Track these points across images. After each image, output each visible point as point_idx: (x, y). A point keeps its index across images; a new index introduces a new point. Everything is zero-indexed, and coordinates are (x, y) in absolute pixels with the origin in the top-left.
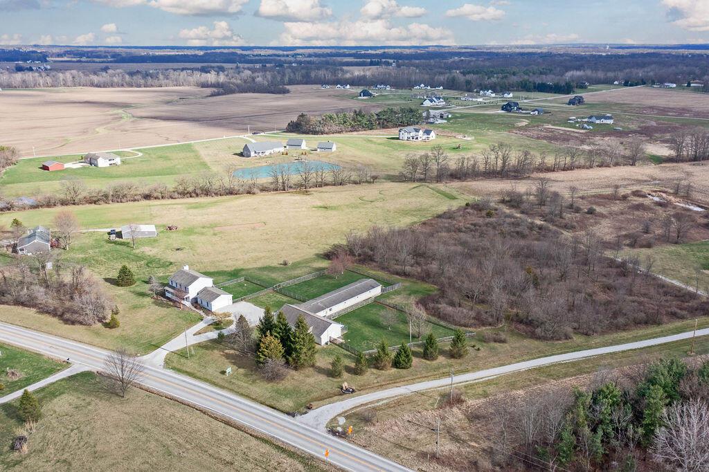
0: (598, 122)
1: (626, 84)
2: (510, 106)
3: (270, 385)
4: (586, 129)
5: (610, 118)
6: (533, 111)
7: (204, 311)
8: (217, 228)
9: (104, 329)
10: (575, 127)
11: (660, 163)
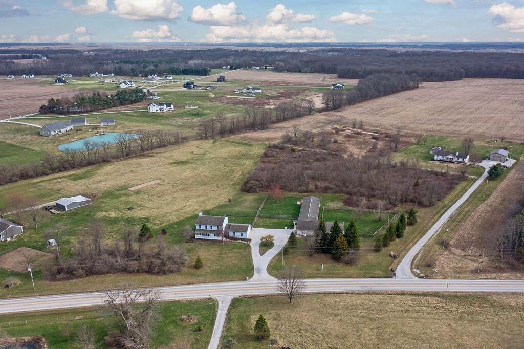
0: (254, 91)
1: (231, 68)
2: (190, 85)
3: (353, 267)
4: (252, 96)
5: (260, 89)
6: (208, 87)
7: (242, 239)
8: (130, 189)
9: (193, 271)
10: (244, 96)
11: (321, 112)
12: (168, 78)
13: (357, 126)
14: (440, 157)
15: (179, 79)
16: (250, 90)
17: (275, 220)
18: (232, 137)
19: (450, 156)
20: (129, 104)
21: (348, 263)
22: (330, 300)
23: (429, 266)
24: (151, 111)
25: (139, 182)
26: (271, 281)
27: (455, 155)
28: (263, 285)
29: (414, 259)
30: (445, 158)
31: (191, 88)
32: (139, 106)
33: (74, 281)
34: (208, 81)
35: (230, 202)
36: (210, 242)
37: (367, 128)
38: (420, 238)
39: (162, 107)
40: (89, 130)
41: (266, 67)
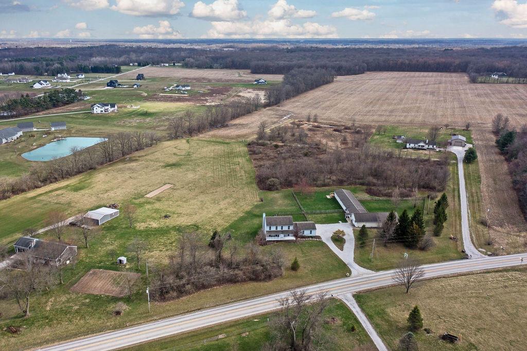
0: (183, 89)
1: (140, 65)
2: (114, 83)
3: (429, 252)
4: (185, 94)
5: (188, 86)
6: (134, 85)
7: (312, 237)
8: (148, 196)
9: (293, 273)
10: (176, 93)
11: (265, 108)
12: (80, 76)
13: (311, 120)
14: (412, 145)
15: (92, 78)
16: (180, 88)
17: (324, 216)
18: (201, 136)
19: (422, 144)
20: (63, 106)
21: (423, 249)
22: (436, 285)
23: (489, 244)
24: (95, 112)
25: (150, 189)
26: (371, 274)
27: (425, 142)
28: (367, 279)
29: (472, 240)
30: (416, 145)
31: (115, 87)
32: (74, 108)
33: (184, 298)
34: (125, 79)
35: (262, 201)
36: (283, 243)
37: (320, 121)
38: (460, 220)
39: (106, 107)
40: (44, 136)
41: (174, 64)
